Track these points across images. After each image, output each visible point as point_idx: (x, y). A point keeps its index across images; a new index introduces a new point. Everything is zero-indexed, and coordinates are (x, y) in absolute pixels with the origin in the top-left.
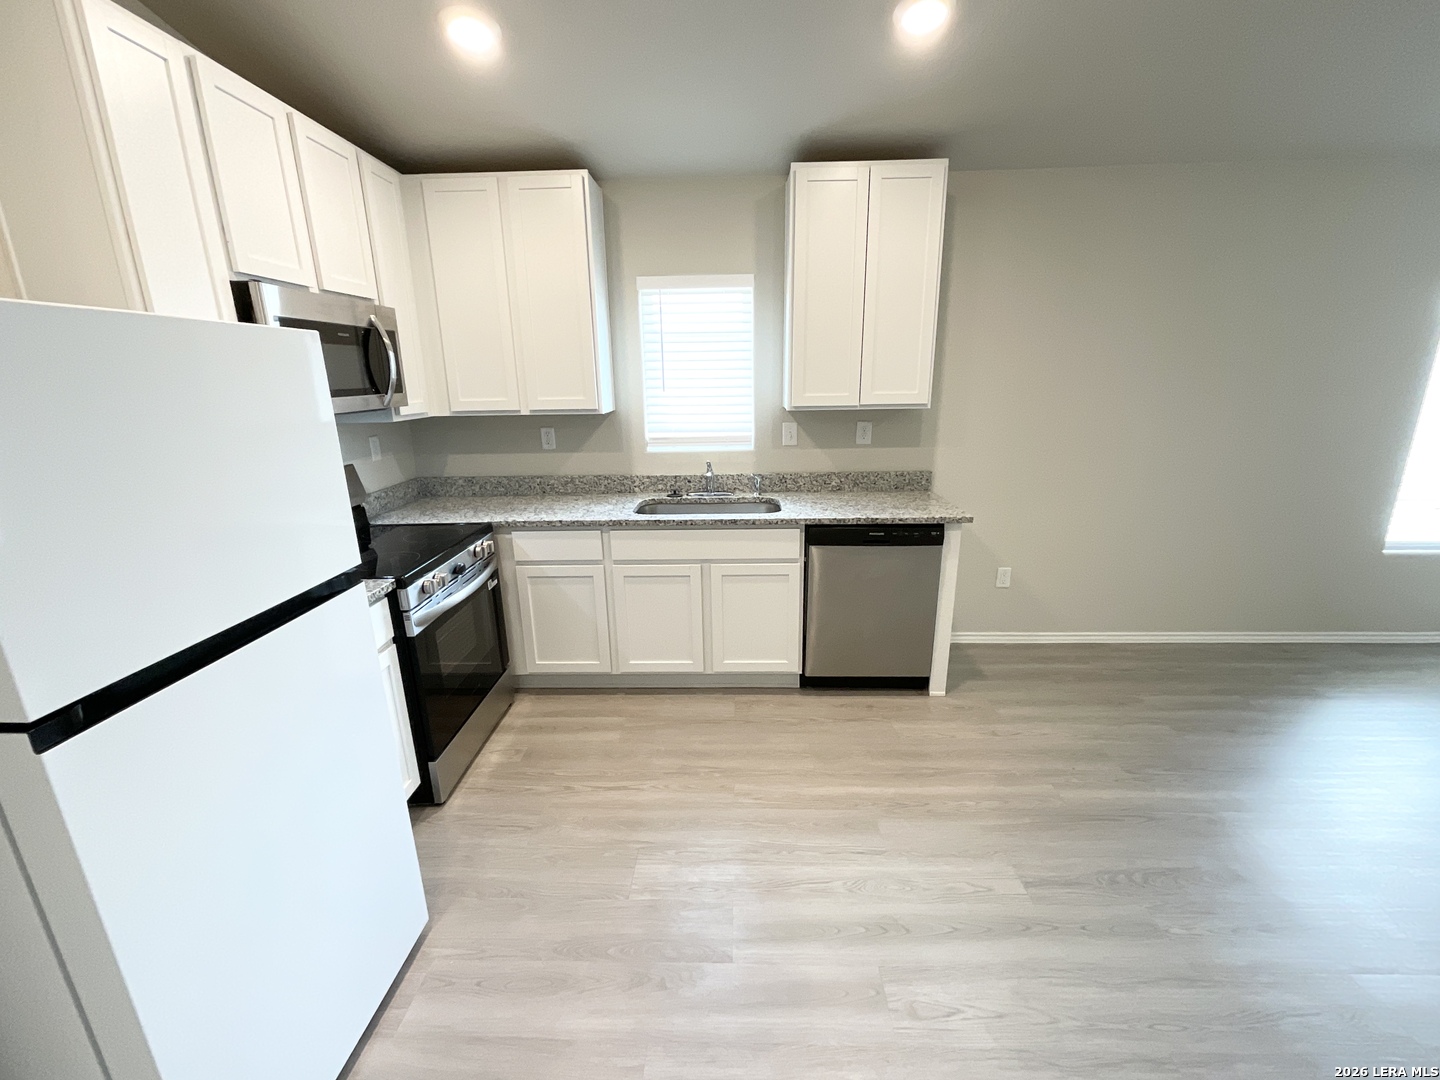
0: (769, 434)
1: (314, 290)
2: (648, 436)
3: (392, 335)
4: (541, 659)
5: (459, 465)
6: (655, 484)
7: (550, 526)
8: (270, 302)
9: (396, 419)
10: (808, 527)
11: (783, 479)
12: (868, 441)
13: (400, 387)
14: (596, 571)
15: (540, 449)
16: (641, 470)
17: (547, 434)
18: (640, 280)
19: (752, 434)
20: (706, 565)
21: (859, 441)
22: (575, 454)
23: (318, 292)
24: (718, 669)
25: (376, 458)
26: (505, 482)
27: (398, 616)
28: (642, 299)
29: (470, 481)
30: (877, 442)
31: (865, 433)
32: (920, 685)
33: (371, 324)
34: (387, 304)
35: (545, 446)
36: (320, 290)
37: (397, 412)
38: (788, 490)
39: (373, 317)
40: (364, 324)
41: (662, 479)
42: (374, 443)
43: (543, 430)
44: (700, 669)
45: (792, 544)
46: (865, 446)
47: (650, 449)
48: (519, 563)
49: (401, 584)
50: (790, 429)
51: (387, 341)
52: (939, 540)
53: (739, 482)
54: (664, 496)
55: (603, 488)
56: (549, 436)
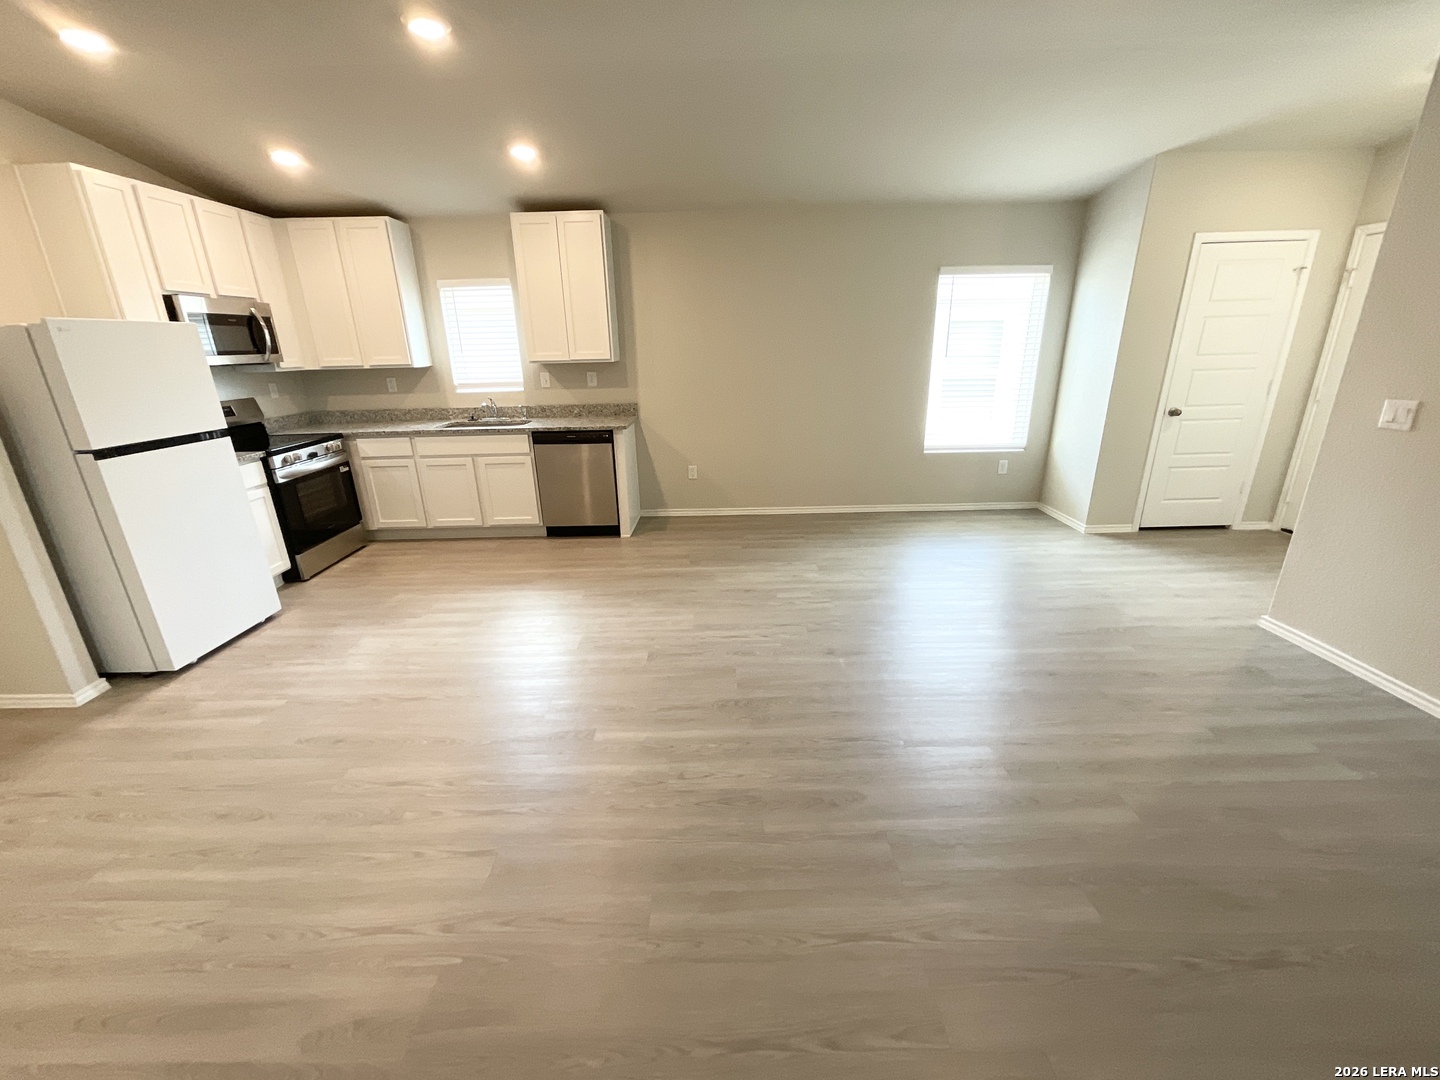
0: (532, 382)
1: (214, 296)
2: (456, 382)
3: (268, 320)
4: (384, 518)
5: (337, 403)
6: (462, 413)
7: (379, 435)
8: (185, 305)
9: (277, 370)
10: (533, 433)
11: (543, 409)
12: (595, 384)
13: (275, 350)
14: (410, 462)
15: (387, 392)
16: (454, 404)
17: (391, 382)
18: (439, 282)
19: (522, 380)
20: (475, 458)
21: (590, 384)
22: (410, 395)
23: (216, 297)
24: (490, 523)
25: (275, 396)
26: (367, 414)
27: (269, 471)
28: (442, 294)
29: (344, 413)
30: (601, 384)
31: (592, 379)
32: (614, 531)
33: (252, 313)
34: (266, 301)
35: (390, 390)
36: (218, 295)
37: (278, 366)
38: (548, 417)
39: (253, 310)
40: (247, 314)
41: (466, 410)
42: (272, 387)
43: (388, 379)
44: (479, 523)
45: (523, 444)
46: (594, 387)
47: (458, 391)
48: (364, 458)
49: (271, 454)
50: (545, 376)
51: (262, 323)
52: (610, 440)
53: (514, 412)
54: (466, 421)
55: (429, 417)
56: (392, 383)
